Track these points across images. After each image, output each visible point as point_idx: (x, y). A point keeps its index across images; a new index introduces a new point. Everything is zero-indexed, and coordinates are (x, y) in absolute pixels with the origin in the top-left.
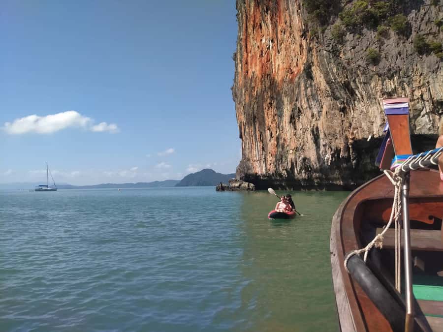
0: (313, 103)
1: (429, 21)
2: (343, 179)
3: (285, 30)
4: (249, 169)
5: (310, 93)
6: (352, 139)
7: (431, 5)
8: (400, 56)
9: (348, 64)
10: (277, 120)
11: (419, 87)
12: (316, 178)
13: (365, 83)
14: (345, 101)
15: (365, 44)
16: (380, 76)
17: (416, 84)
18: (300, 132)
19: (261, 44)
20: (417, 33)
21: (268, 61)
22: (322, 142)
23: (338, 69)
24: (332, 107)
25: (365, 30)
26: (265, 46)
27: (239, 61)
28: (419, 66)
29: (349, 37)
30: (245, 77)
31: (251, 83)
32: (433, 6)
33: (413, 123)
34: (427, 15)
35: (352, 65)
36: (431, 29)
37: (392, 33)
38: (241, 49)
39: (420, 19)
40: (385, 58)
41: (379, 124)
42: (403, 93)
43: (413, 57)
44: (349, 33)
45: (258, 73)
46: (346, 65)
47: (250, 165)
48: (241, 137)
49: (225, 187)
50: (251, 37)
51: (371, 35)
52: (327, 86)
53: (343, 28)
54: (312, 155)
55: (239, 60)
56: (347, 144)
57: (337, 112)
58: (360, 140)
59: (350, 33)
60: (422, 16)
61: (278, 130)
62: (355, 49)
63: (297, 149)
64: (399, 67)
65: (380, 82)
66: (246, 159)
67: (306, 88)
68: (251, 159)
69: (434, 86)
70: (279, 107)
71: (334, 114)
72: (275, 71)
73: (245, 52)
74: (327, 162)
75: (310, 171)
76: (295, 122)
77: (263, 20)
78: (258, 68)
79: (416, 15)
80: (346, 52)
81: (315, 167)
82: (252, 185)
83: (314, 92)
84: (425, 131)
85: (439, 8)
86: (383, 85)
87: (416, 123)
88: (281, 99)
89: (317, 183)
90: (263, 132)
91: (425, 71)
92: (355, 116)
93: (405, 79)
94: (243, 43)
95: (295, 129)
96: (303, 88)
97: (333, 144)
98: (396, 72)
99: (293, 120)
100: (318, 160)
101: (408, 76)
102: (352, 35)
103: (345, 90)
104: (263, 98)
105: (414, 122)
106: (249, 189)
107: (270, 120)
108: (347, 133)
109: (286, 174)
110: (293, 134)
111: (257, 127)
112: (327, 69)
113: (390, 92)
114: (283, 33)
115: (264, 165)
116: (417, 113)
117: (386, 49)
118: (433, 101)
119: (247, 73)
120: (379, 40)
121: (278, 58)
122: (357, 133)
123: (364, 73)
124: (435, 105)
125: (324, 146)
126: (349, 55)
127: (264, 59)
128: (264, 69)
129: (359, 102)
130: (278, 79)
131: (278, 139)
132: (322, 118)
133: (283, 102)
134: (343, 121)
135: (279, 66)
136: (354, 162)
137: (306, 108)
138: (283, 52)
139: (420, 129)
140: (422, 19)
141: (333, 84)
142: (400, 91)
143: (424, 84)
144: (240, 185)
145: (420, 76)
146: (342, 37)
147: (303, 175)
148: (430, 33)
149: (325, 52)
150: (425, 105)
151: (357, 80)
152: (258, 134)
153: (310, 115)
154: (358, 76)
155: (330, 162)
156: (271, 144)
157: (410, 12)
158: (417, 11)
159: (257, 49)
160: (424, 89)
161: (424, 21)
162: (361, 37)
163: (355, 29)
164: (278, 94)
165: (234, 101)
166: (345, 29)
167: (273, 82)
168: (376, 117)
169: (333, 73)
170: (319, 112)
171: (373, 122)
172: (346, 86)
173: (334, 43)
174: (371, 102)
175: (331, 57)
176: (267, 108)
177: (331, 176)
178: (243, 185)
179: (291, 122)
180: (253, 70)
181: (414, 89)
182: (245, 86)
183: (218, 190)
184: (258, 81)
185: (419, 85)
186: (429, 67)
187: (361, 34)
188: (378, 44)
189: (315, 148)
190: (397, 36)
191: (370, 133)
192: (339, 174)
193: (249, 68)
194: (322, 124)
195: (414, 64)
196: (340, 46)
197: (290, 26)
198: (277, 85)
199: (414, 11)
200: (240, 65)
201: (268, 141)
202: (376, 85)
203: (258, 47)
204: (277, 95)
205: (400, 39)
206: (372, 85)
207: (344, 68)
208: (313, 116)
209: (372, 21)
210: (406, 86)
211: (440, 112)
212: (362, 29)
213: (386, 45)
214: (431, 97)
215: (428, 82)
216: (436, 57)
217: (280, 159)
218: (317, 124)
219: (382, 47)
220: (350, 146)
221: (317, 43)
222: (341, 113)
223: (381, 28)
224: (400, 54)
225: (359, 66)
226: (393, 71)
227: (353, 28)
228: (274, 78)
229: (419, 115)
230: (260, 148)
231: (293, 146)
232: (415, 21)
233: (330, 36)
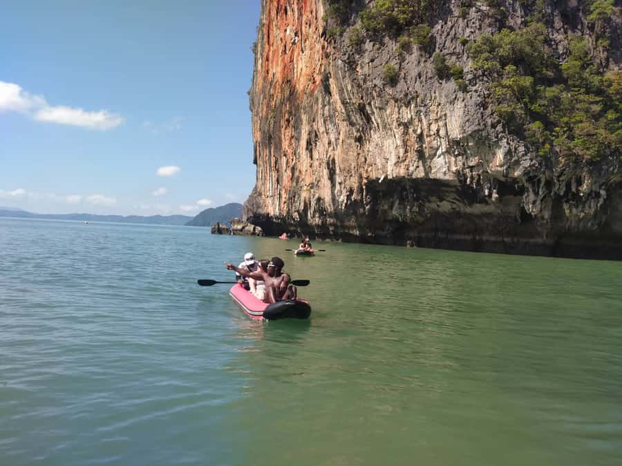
0: (330, 126)
1: (455, 38)
2: (360, 228)
3: (310, 21)
4: (258, 207)
5: (328, 113)
6: (366, 178)
7: (459, 17)
8: (420, 78)
9: (365, 81)
10: (294, 144)
11: (436, 120)
12: (331, 225)
13: (380, 109)
14: (361, 129)
15: (385, 57)
16: (396, 101)
17: (433, 116)
18: (316, 163)
19: (285, 36)
20: (441, 51)
21: (292, 61)
22: (338, 179)
23: (352, 86)
24: (348, 136)
25: (386, 39)
26: (289, 39)
27: (259, 55)
28: (437, 94)
29: (368, 46)
30: (265, 79)
31: (270, 89)
32: (461, 19)
33: (428, 163)
34: (453, 29)
35: (369, 84)
36: (455, 48)
37: (415, 47)
38: (263, 39)
39: (445, 34)
40: (404, 78)
41: (394, 162)
42: (420, 125)
43: (433, 80)
44: (368, 41)
45: (279, 77)
46: (362, 82)
47: (262, 201)
48: (255, 162)
49: (224, 229)
50: (274, 23)
51: (392, 46)
52: (342, 107)
53: (364, 32)
54: (326, 194)
55: (259, 53)
56: (360, 183)
57: (353, 141)
58: (373, 180)
59: (370, 41)
60: (448, 30)
61: (295, 158)
62: (374, 63)
63: (312, 186)
64: (416, 92)
65: (396, 109)
66: (257, 193)
67: (324, 106)
68: (263, 193)
69: (451, 120)
70: (297, 127)
71: (350, 144)
72: (297, 75)
73: (267, 44)
74: (342, 205)
75: (326, 215)
76: (311, 149)
77: (289, 3)
78: (279, 69)
79: (442, 27)
80: (363, 65)
81: (329, 210)
82: (259, 228)
83: (332, 113)
84: (440, 176)
85: (467, 22)
86: (399, 114)
87: (432, 165)
88: (300, 117)
89: (332, 231)
90: (279, 158)
91: (443, 100)
92: (371, 149)
93: (422, 108)
94: (265, 31)
95: (312, 159)
96: (320, 106)
97: (347, 182)
98: (413, 98)
99: (310, 146)
100: (333, 202)
101: (425, 105)
102: (372, 43)
103: (361, 115)
104: (281, 112)
105: (430, 163)
106: (254, 233)
107: (287, 142)
108: (362, 170)
109: (298, 217)
110: (309, 165)
111: (272, 150)
112: (341, 84)
113: (406, 123)
114: (308, 26)
115: (278, 203)
116: (434, 152)
117: (407, 67)
118: (448, 139)
119: (268, 73)
120: (400, 54)
121: (301, 59)
122: (371, 171)
123: (379, 96)
124: (451, 144)
125: (340, 184)
126: (366, 69)
127: (287, 57)
128: (286, 72)
129: (375, 131)
130: (300, 87)
131: (293, 169)
132: (339, 147)
133: (301, 121)
134: (359, 154)
135: (301, 70)
136: (367, 207)
137: (323, 133)
138: (307, 52)
139: (436, 172)
140: (448, 34)
141: (348, 105)
142: (417, 123)
143: (441, 117)
144: (243, 228)
145: (438, 106)
146: (360, 44)
147: (317, 219)
148: (454, 53)
149: (340, 62)
150: (441, 142)
151: (372, 103)
152: (273, 160)
153: (327, 142)
154: (374, 98)
155: (344, 205)
156: (286, 175)
157: (437, 22)
158: (443, 23)
159: (280, 42)
160: (441, 123)
161: (449, 37)
162: (382, 48)
163: (376, 36)
164: (298, 108)
165: (252, 111)
166: (365, 35)
167: (293, 92)
168: (391, 153)
169: (347, 91)
170: (337, 139)
171: (388, 159)
172: (362, 109)
173: (351, 51)
174: (387, 133)
175: (346, 69)
176: (284, 127)
177: (347, 223)
178: (247, 228)
179: (307, 149)
180: (274, 71)
181: (431, 121)
182: (263, 91)
183: (213, 232)
184: (278, 87)
185: (436, 118)
186: (446, 96)
187: (382, 44)
188: (399, 59)
189: (330, 186)
190: (419, 53)
191: (383, 172)
192: (356, 221)
193: (270, 67)
194: (338, 154)
195: (433, 91)
196: (357, 56)
197: (316, 18)
198: (298, 96)
199: (441, 21)
200: (260, 62)
201: (284, 171)
202: (391, 112)
203: (281, 40)
204: (295, 110)
205: (421, 55)
206: (388, 112)
207: (359, 86)
208: (329, 143)
209: (395, 28)
210: (423, 117)
211: (456, 153)
212: (384, 37)
213: (407, 61)
214: (447, 134)
215: (445, 115)
216: (455, 84)
217: (293, 196)
218: (334, 155)
219: (403, 64)
220: (364, 187)
221: (334, 48)
222: (357, 143)
223: (404, 38)
224: (420, 76)
225: (375, 86)
226: (410, 97)
227: (374, 35)
228: (295, 86)
229: (435, 154)
230: (274, 179)
231: (308, 180)
232: (441, 35)
233: (347, 42)
